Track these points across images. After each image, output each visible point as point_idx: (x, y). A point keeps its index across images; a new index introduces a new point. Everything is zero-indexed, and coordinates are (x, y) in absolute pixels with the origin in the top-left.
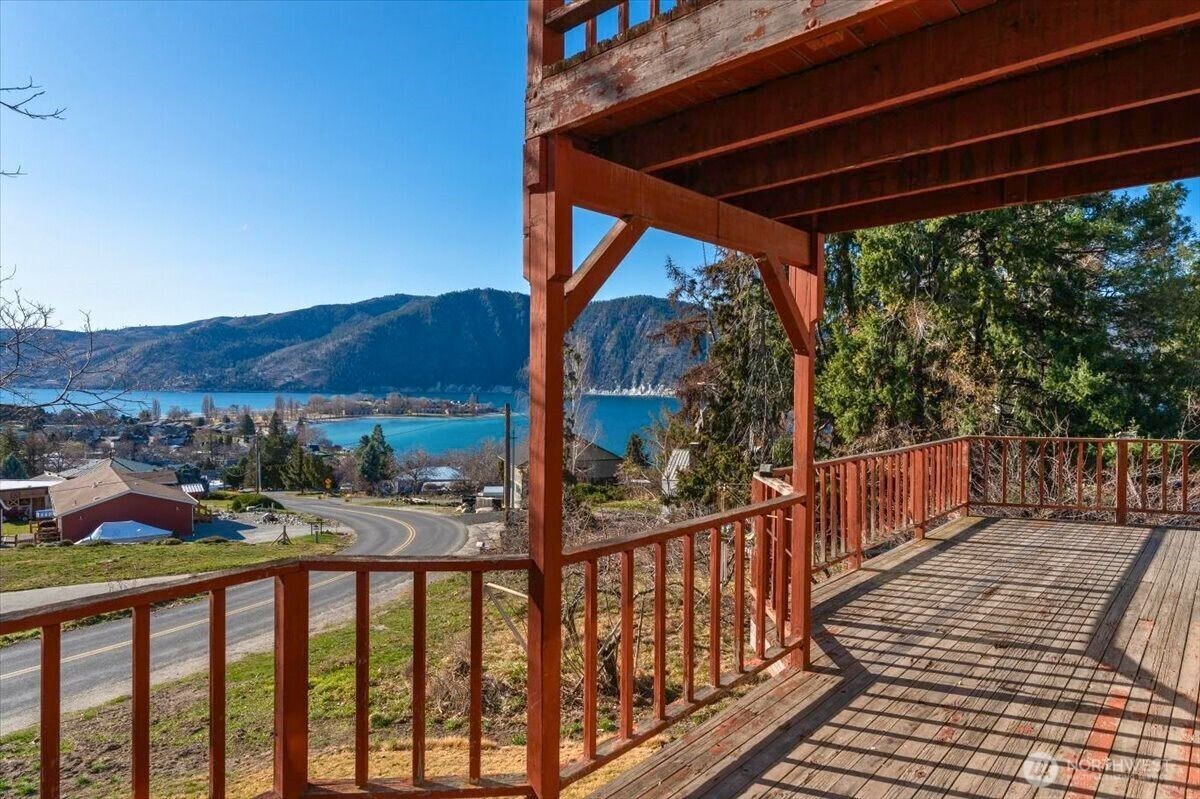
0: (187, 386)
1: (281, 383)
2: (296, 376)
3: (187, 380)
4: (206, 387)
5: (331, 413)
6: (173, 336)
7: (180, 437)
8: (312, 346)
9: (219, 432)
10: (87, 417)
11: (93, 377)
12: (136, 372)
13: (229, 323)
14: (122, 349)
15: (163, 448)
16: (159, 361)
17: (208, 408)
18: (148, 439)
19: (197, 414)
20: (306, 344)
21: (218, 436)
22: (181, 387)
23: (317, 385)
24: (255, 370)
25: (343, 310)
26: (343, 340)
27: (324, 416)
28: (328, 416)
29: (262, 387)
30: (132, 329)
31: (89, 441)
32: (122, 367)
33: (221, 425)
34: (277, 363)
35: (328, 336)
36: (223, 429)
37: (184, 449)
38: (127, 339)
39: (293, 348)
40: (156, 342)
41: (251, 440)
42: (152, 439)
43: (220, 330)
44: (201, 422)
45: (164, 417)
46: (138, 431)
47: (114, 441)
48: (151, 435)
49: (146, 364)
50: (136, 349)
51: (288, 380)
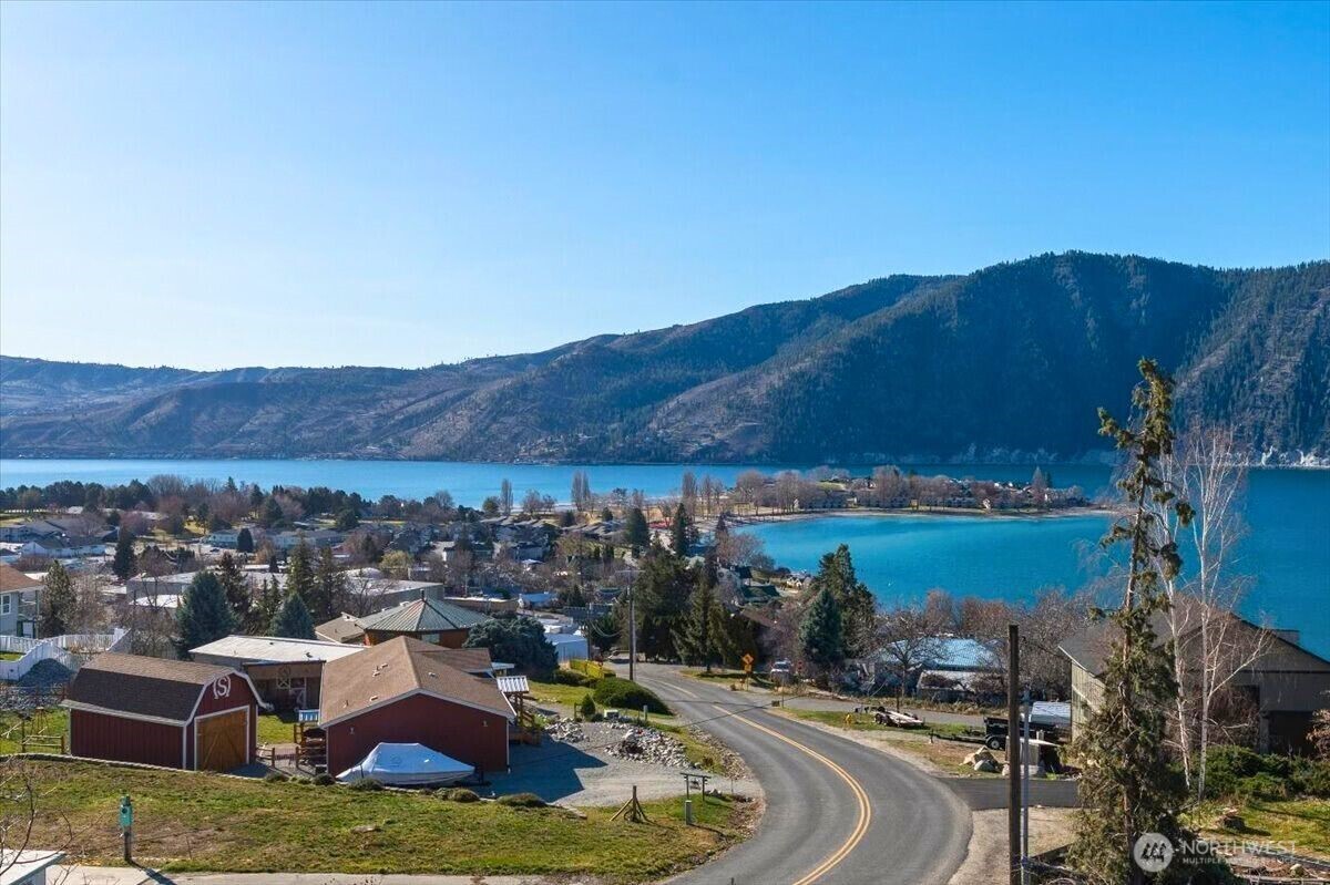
0: (552, 455)
1: (694, 448)
2: (717, 435)
3: (550, 445)
4: (582, 456)
5: (775, 505)
6: (532, 371)
7: (536, 545)
8: (742, 382)
9: (595, 537)
10: (414, 508)
11: (425, 438)
12: (481, 432)
13: (615, 345)
14: (460, 398)
15: (513, 565)
16: (512, 414)
17: (581, 493)
18: (493, 548)
19: (565, 504)
20: (735, 377)
21: (592, 546)
22: (543, 456)
23: (752, 451)
24: (653, 425)
25: (796, 311)
26: (796, 368)
27: (763, 510)
28: (769, 510)
29: (661, 455)
30: (477, 361)
31: (414, 549)
32: (463, 424)
33: (598, 525)
34: (688, 412)
35: (771, 362)
36: (600, 532)
37: (543, 567)
38: (471, 378)
39: (713, 384)
40: (509, 382)
41: (643, 554)
42: (498, 547)
43: (601, 356)
44: (569, 519)
45: (517, 508)
46: (480, 534)
47: (446, 549)
48: (497, 541)
49: (494, 420)
50: (482, 394)
51: (705, 442)
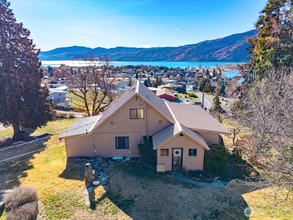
0: (197, 60)
1: (220, 59)
2: (224, 57)
3: (197, 59)
4: (201, 60)
5: (231, 69)
6: (194, 47)
7: (192, 75)
8: (229, 48)
9: (201, 74)
10: (175, 69)
11: (178, 58)
12: (186, 57)
13: (208, 42)
14: (183, 52)
15: (188, 78)
16: (191, 54)
17: (200, 67)
18: (185, 75)
20: (228, 47)
22: (195, 60)
23: (230, 59)
24: (213, 55)
25: (240, 35)
26: (239, 45)
27: (229, 69)
28: (230, 69)
29: (215, 60)
30: (186, 45)
31: (174, 75)
32: (183, 56)
33: (202, 72)
34: (219, 53)
35: (235, 44)
36: (202, 73)
37: (192, 78)
38: (185, 48)
39: (224, 48)
40: (191, 49)
41: (208, 76)
42: (186, 75)
43: (205, 44)
44: (197, 71)
45: (190, 69)
46: (184, 73)
47: (179, 75)
48: (186, 74)
49: (188, 55)
50: (186, 51)
51: (222, 58)
